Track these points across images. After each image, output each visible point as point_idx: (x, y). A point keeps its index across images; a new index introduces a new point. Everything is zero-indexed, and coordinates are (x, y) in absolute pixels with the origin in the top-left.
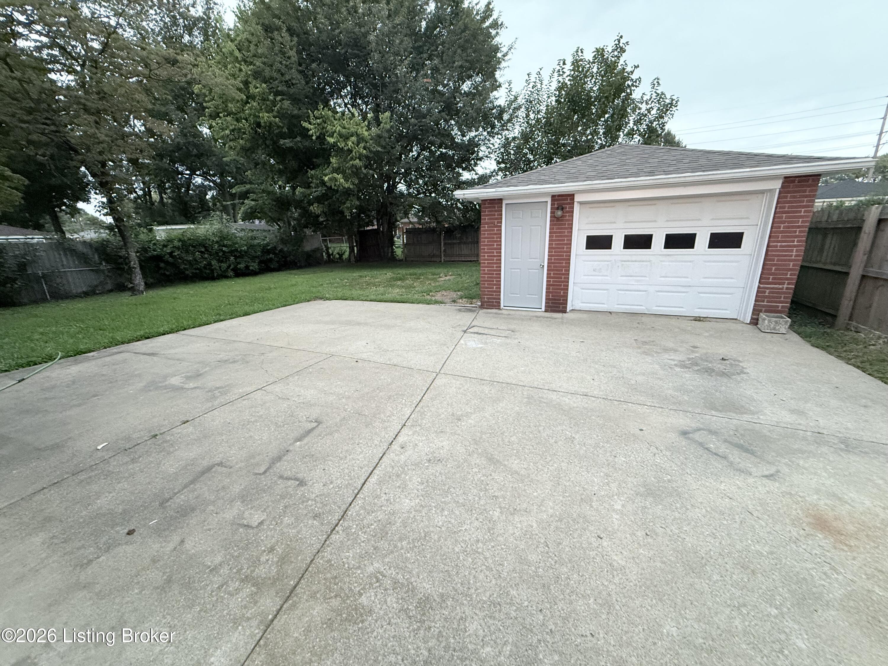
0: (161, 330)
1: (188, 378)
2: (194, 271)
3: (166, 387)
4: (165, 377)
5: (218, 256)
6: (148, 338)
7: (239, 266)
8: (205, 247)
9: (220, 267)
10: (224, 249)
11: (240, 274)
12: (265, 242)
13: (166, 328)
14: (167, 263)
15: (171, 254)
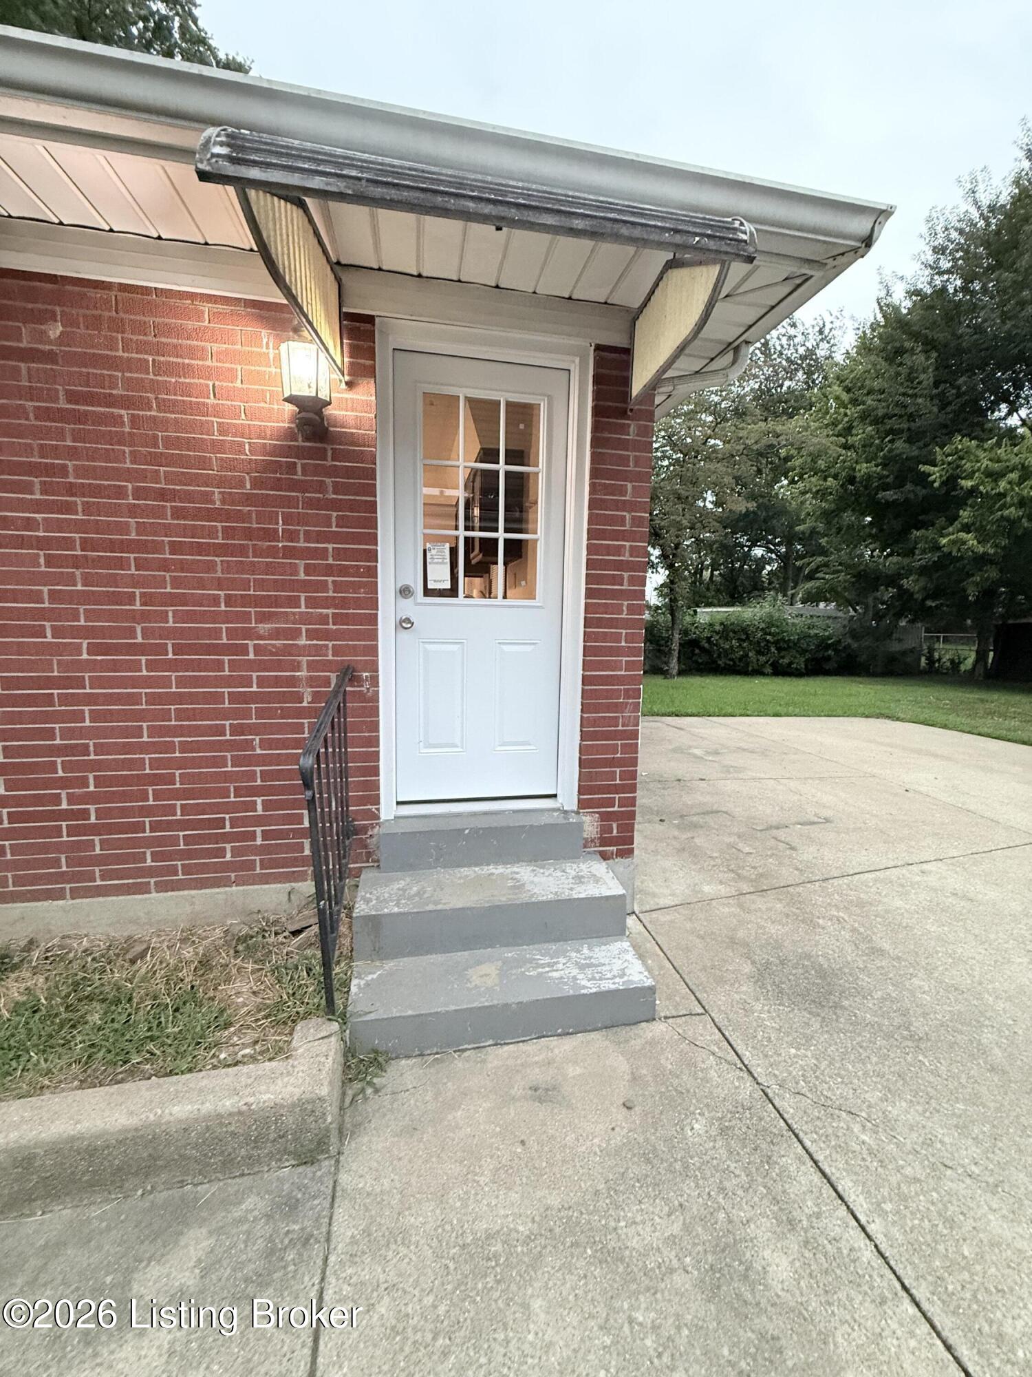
0: (689, 711)
1: (708, 753)
2: (728, 662)
3: (689, 754)
4: (690, 747)
5: (759, 646)
6: (677, 716)
7: (781, 661)
8: (747, 634)
9: (758, 660)
10: (768, 637)
11: (780, 671)
12: (827, 634)
13: (695, 711)
14: (703, 649)
15: (708, 639)
